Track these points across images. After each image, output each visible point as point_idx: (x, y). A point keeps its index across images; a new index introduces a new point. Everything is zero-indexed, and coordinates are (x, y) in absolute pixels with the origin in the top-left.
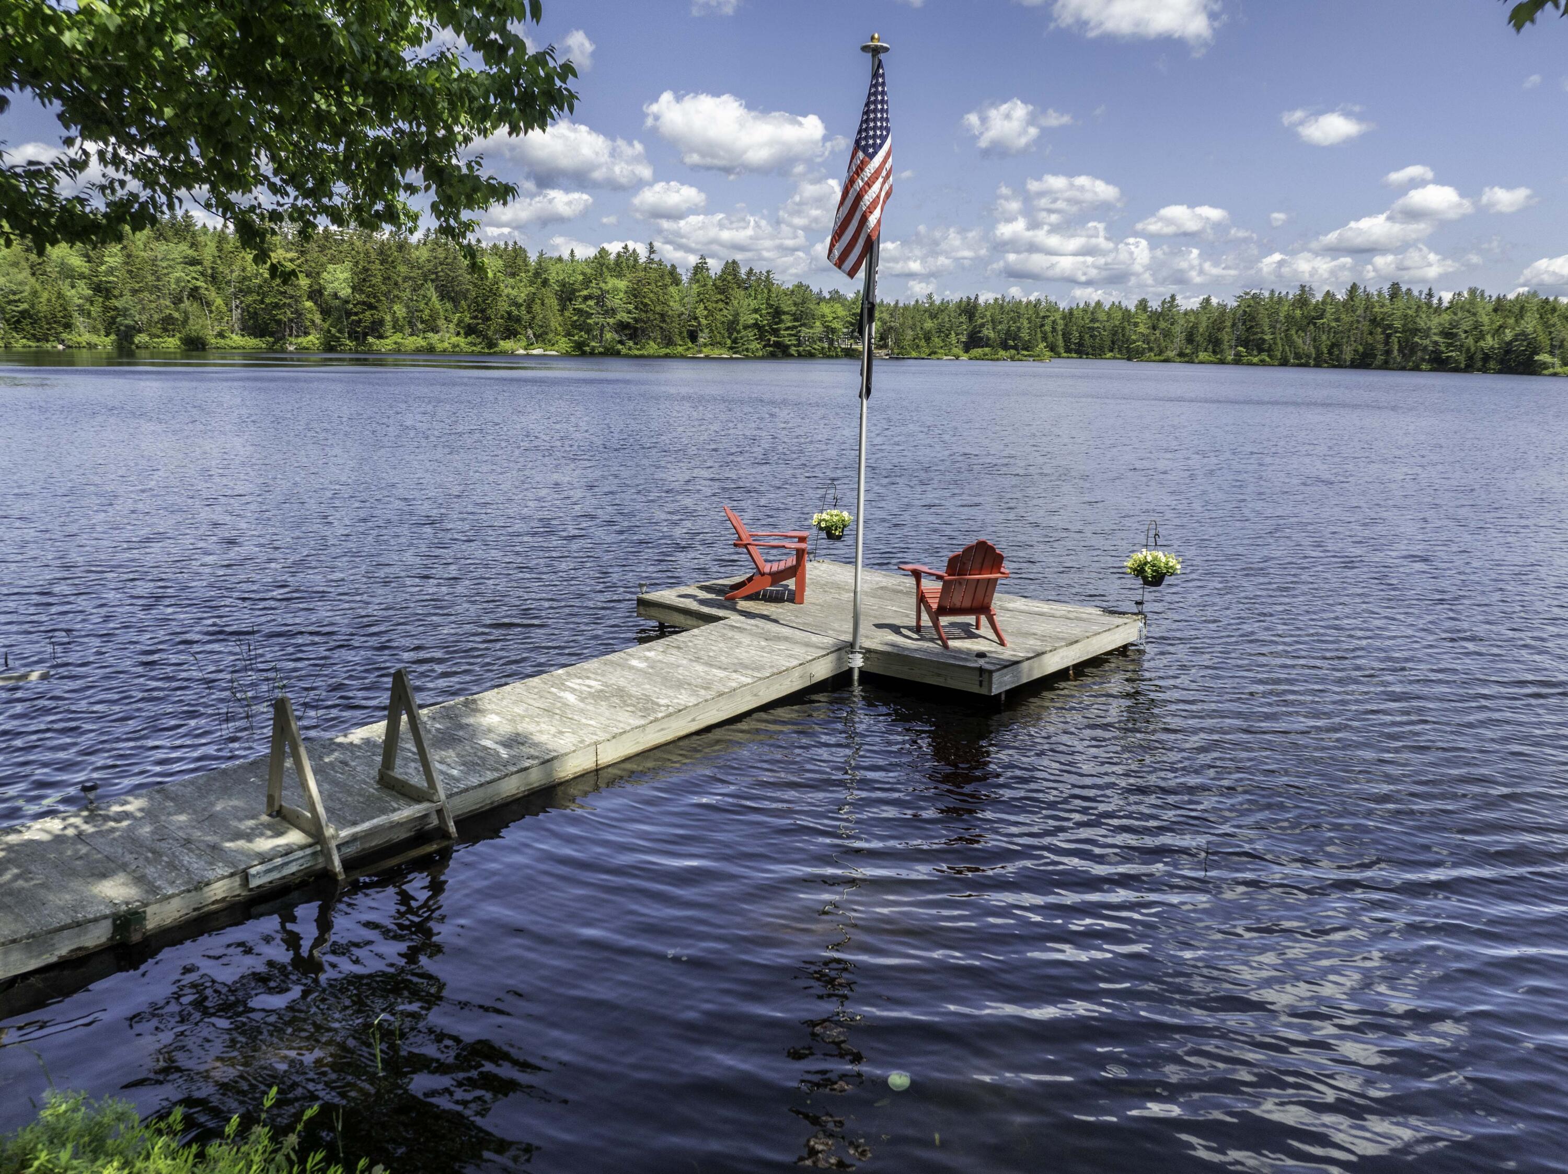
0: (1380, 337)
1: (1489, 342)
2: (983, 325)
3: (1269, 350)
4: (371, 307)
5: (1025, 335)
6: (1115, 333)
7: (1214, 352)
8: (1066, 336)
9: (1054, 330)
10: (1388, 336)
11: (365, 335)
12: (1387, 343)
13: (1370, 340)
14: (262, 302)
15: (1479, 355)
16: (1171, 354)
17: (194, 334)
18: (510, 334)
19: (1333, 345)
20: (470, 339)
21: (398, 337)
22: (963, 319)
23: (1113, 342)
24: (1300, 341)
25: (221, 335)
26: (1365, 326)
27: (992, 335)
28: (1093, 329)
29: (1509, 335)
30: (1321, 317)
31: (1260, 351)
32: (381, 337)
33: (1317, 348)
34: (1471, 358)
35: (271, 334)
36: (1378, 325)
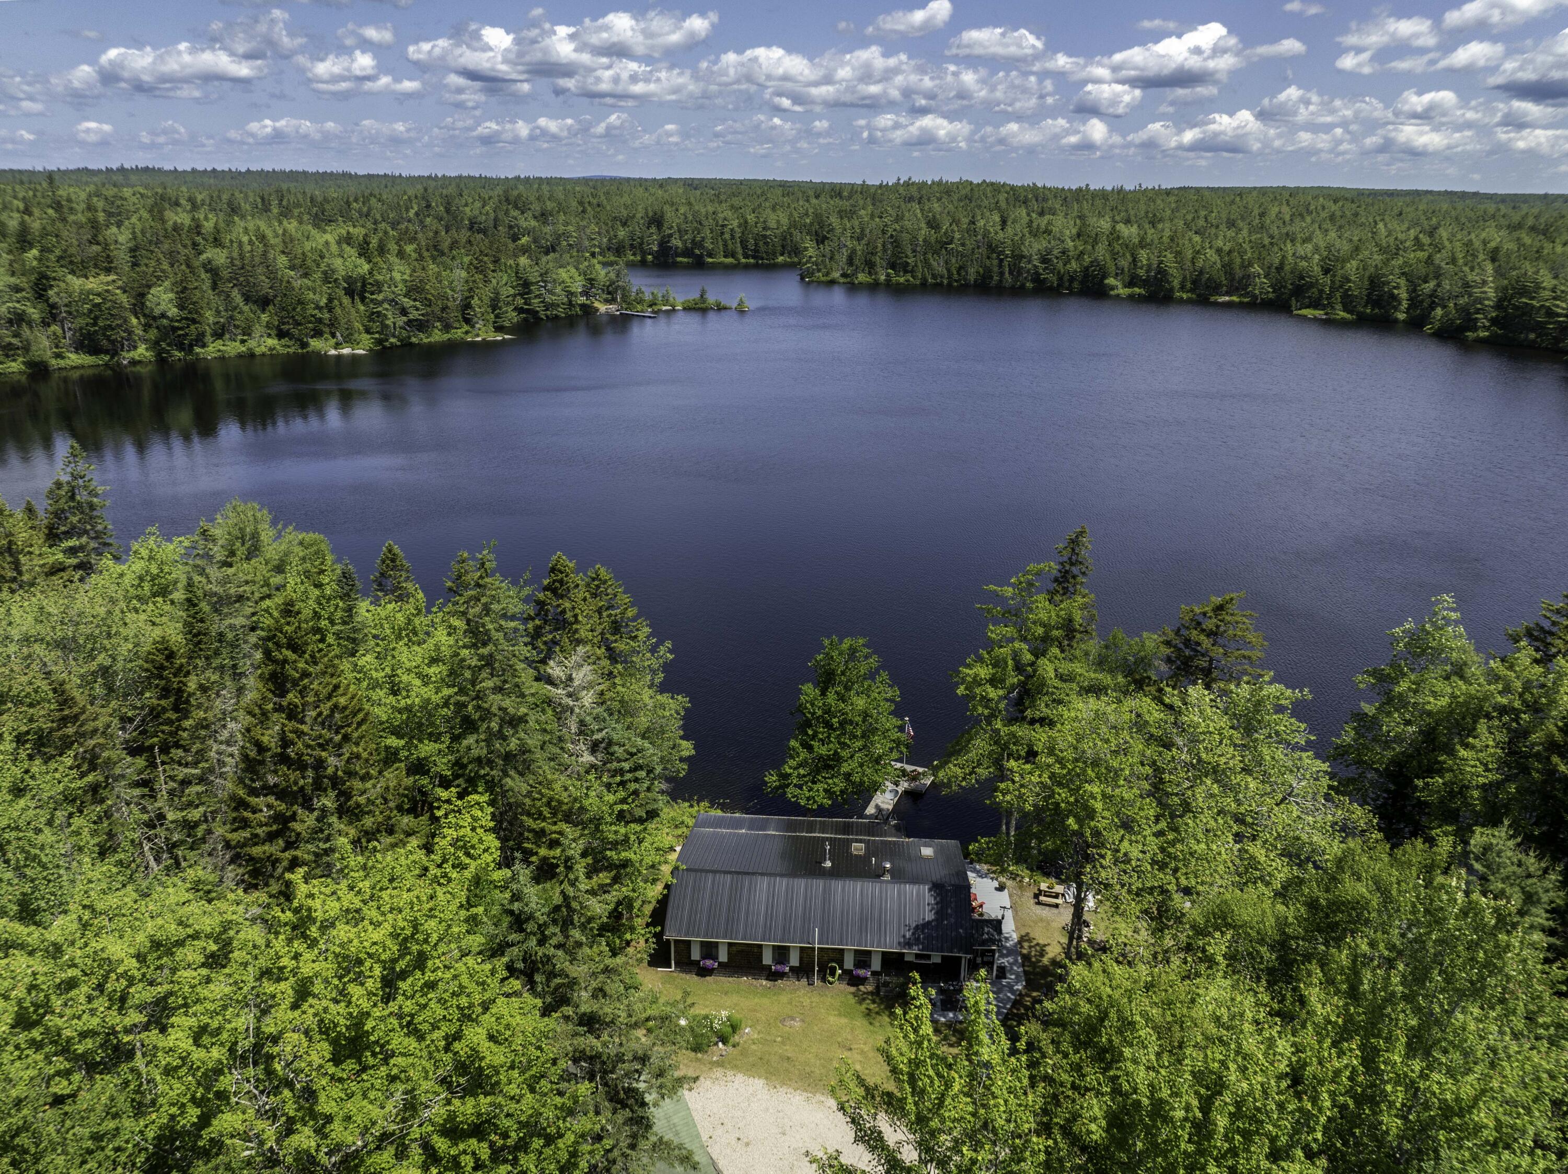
0: (995, 262)
1: (1074, 265)
2: (671, 236)
3: (912, 271)
4: (194, 321)
5: (708, 245)
6: (785, 239)
7: (870, 273)
8: (744, 243)
9: (733, 237)
10: (1001, 261)
11: (191, 346)
12: (1000, 266)
13: (988, 263)
14: (95, 324)
15: (1066, 278)
16: (836, 275)
17: (37, 359)
18: (318, 334)
19: (960, 268)
20: (283, 341)
21: (218, 344)
22: (653, 229)
23: (783, 247)
24: (935, 264)
25: (59, 356)
26: (983, 250)
27: (680, 244)
28: (765, 237)
29: (1087, 259)
30: (951, 243)
31: (906, 272)
32: (204, 346)
33: (949, 270)
34: (1061, 279)
35: (106, 352)
36: (993, 251)
